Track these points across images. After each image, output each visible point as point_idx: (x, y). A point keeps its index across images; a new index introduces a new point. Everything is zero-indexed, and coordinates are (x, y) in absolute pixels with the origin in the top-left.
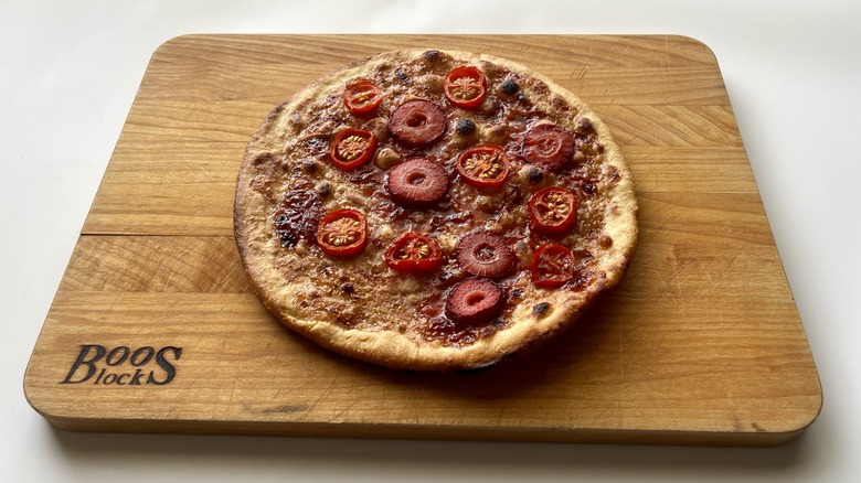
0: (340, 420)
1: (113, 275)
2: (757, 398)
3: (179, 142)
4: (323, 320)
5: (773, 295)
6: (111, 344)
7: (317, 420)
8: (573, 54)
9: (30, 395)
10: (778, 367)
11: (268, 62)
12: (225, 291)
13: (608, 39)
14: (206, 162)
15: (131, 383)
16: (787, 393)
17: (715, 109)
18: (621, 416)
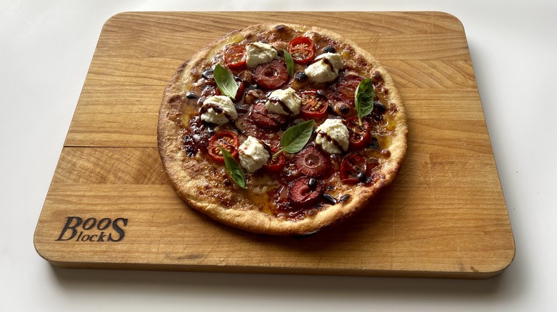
0: (224, 264)
1: (84, 173)
2: (475, 251)
3: (122, 85)
4: (213, 203)
5: (489, 186)
6: (85, 217)
7: (209, 264)
8: (371, 25)
9: (38, 248)
10: (489, 232)
11: (177, 31)
12: (153, 183)
13: (394, 14)
14: (139, 99)
15: (98, 241)
16: (493, 248)
17: (461, 63)
18: (392, 262)
